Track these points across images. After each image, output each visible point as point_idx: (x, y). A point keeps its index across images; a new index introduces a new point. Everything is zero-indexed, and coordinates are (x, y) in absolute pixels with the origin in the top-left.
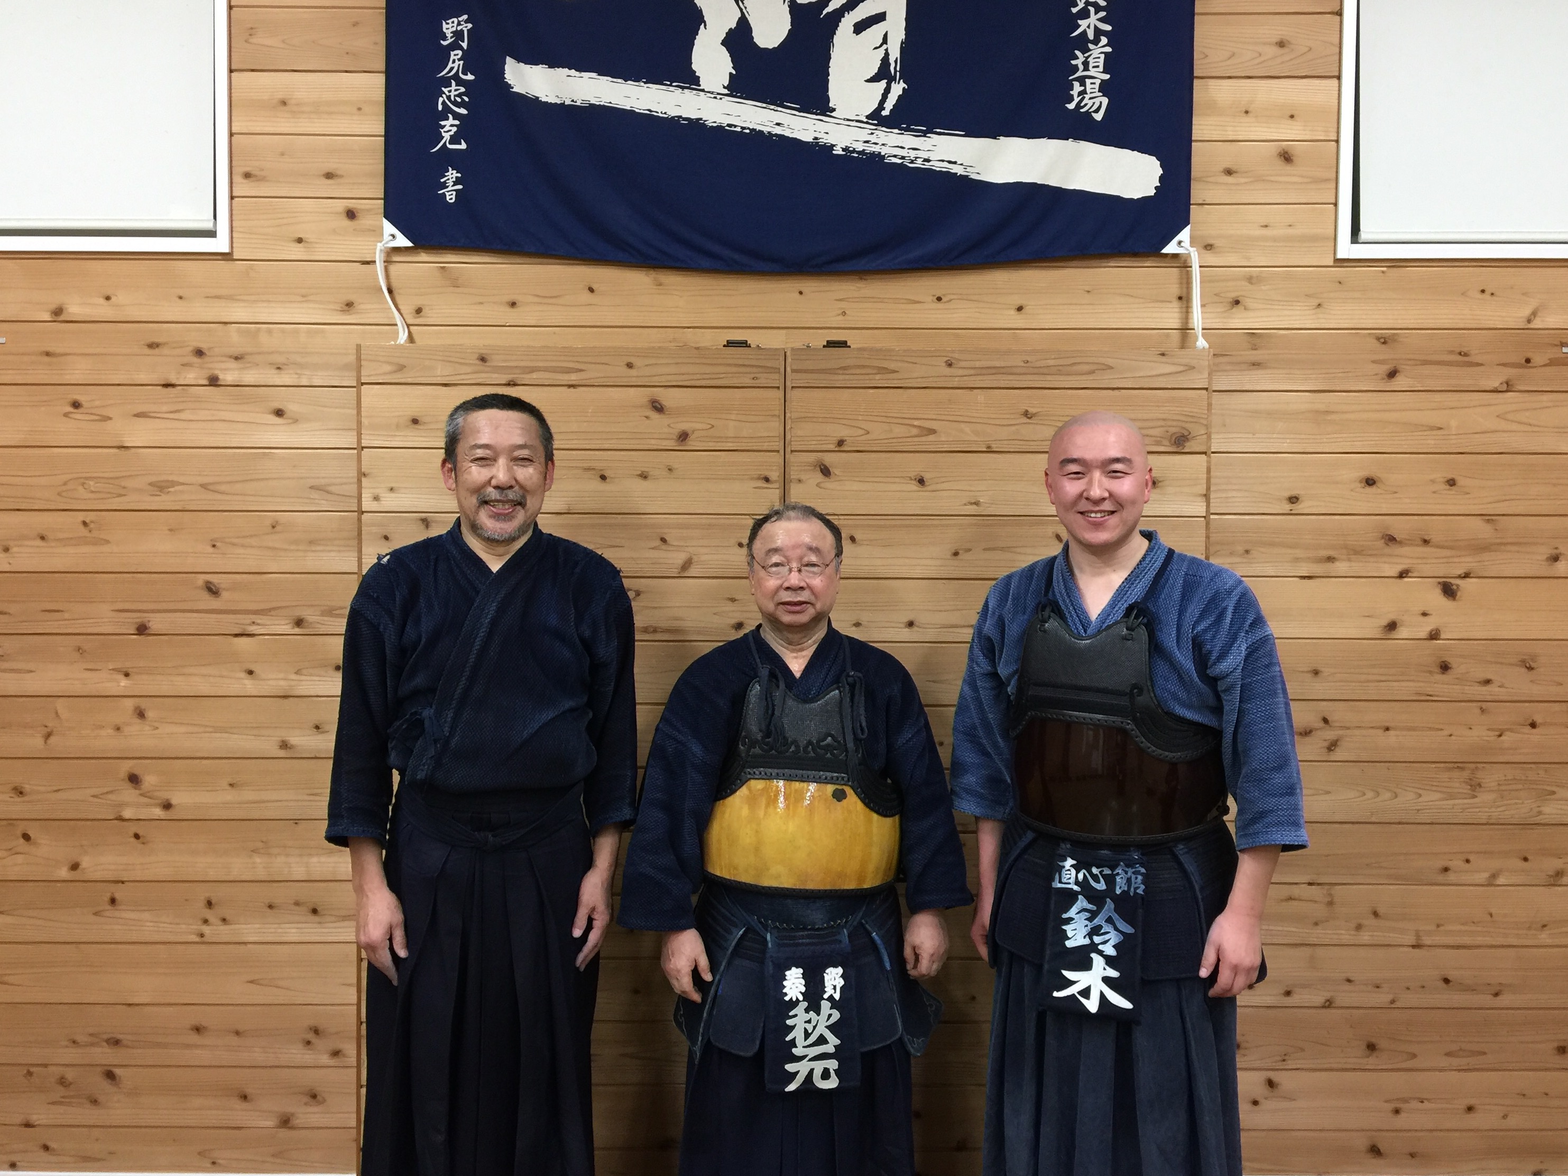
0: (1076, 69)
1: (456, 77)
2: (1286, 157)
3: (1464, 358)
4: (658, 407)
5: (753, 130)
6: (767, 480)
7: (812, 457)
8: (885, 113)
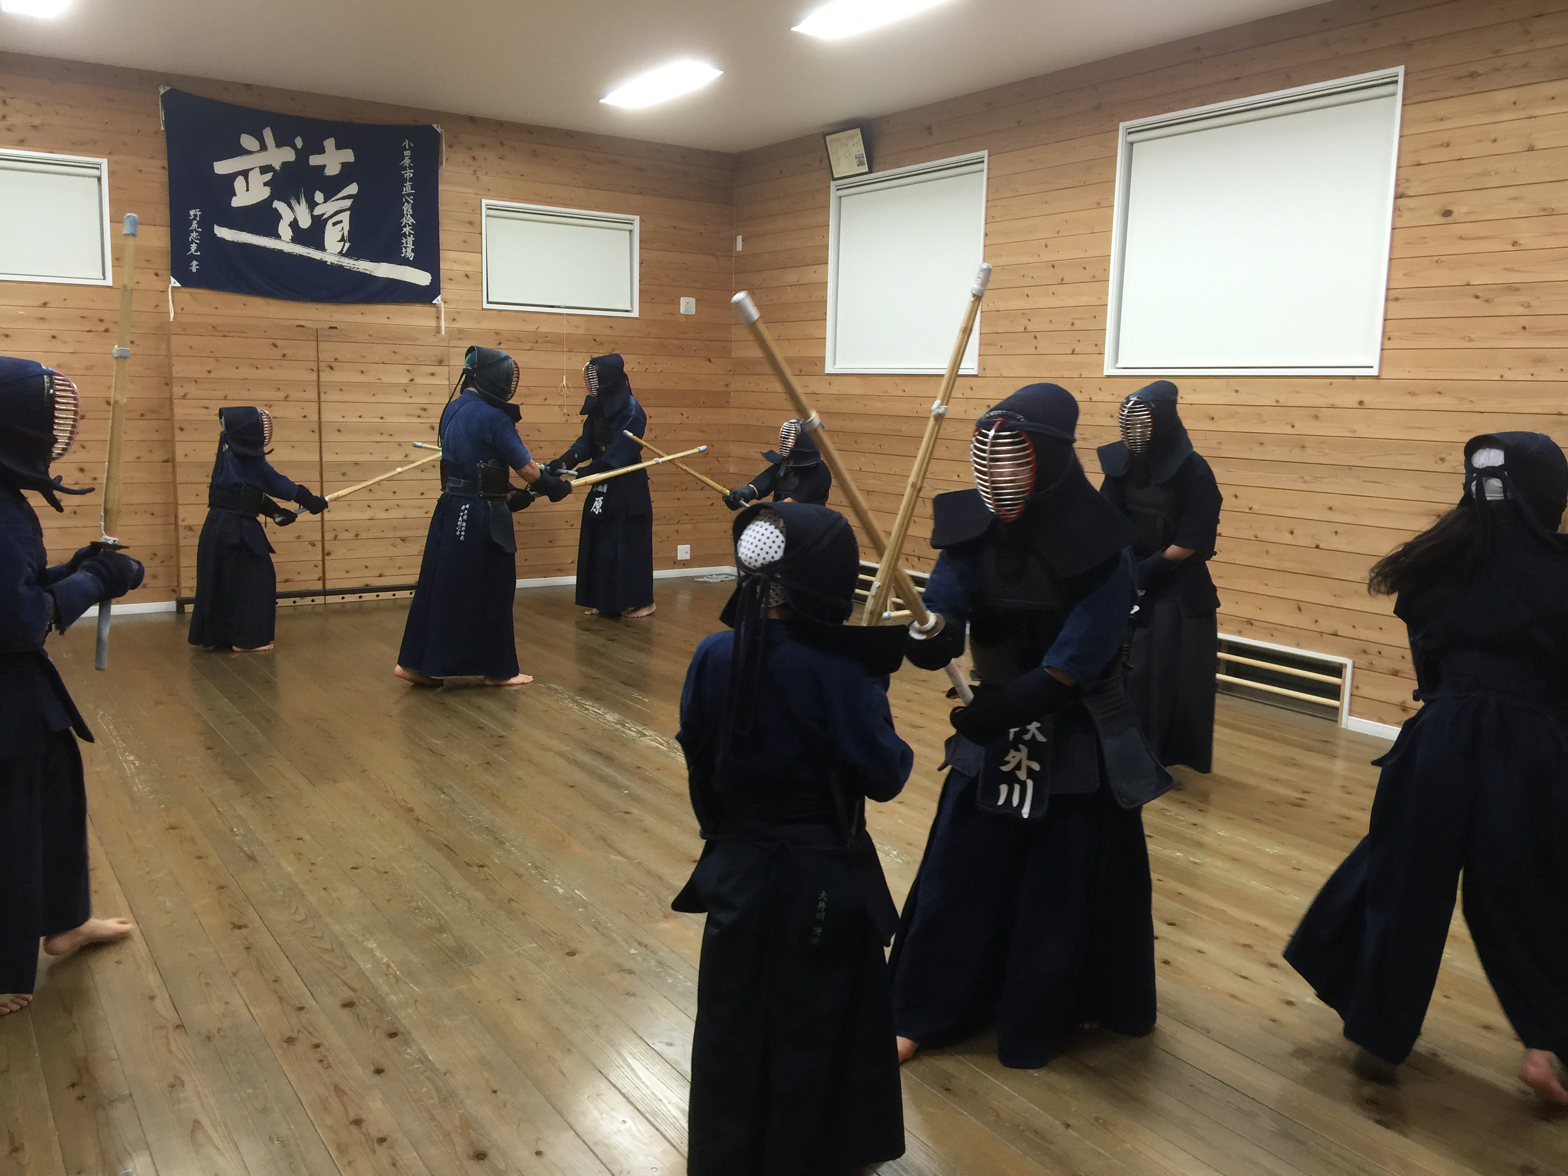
0: (403, 244)
1: (195, 230)
2: (467, 276)
3: (519, 340)
4: (275, 346)
5: (300, 255)
6: (312, 370)
7: (326, 363)
8: (344, 252)
